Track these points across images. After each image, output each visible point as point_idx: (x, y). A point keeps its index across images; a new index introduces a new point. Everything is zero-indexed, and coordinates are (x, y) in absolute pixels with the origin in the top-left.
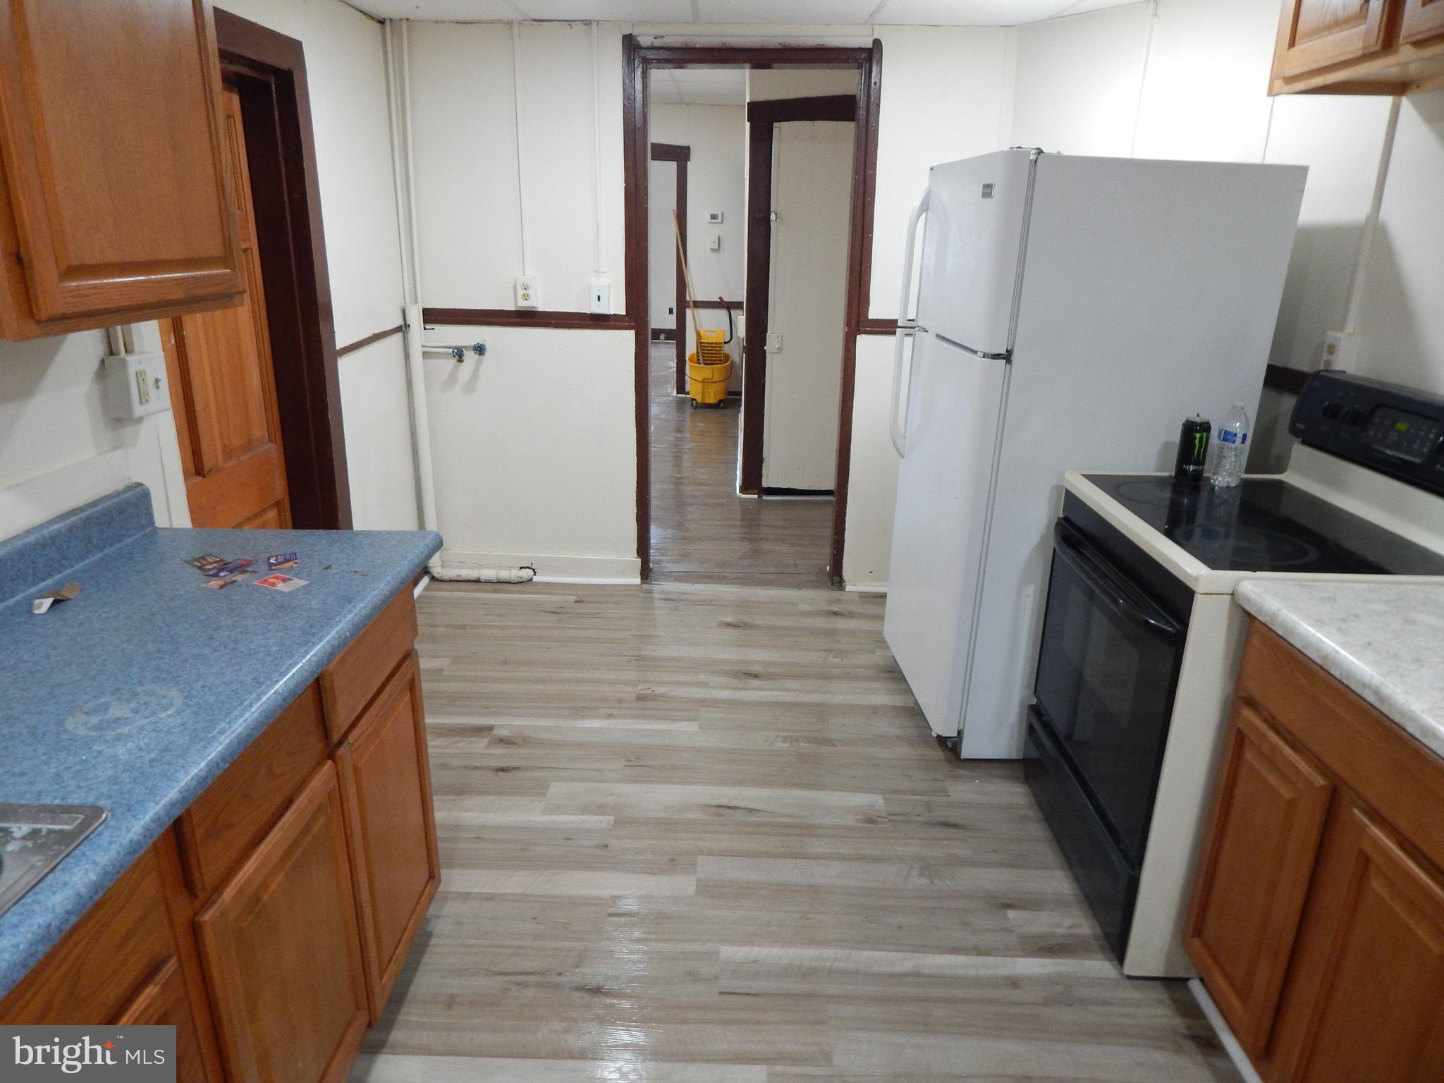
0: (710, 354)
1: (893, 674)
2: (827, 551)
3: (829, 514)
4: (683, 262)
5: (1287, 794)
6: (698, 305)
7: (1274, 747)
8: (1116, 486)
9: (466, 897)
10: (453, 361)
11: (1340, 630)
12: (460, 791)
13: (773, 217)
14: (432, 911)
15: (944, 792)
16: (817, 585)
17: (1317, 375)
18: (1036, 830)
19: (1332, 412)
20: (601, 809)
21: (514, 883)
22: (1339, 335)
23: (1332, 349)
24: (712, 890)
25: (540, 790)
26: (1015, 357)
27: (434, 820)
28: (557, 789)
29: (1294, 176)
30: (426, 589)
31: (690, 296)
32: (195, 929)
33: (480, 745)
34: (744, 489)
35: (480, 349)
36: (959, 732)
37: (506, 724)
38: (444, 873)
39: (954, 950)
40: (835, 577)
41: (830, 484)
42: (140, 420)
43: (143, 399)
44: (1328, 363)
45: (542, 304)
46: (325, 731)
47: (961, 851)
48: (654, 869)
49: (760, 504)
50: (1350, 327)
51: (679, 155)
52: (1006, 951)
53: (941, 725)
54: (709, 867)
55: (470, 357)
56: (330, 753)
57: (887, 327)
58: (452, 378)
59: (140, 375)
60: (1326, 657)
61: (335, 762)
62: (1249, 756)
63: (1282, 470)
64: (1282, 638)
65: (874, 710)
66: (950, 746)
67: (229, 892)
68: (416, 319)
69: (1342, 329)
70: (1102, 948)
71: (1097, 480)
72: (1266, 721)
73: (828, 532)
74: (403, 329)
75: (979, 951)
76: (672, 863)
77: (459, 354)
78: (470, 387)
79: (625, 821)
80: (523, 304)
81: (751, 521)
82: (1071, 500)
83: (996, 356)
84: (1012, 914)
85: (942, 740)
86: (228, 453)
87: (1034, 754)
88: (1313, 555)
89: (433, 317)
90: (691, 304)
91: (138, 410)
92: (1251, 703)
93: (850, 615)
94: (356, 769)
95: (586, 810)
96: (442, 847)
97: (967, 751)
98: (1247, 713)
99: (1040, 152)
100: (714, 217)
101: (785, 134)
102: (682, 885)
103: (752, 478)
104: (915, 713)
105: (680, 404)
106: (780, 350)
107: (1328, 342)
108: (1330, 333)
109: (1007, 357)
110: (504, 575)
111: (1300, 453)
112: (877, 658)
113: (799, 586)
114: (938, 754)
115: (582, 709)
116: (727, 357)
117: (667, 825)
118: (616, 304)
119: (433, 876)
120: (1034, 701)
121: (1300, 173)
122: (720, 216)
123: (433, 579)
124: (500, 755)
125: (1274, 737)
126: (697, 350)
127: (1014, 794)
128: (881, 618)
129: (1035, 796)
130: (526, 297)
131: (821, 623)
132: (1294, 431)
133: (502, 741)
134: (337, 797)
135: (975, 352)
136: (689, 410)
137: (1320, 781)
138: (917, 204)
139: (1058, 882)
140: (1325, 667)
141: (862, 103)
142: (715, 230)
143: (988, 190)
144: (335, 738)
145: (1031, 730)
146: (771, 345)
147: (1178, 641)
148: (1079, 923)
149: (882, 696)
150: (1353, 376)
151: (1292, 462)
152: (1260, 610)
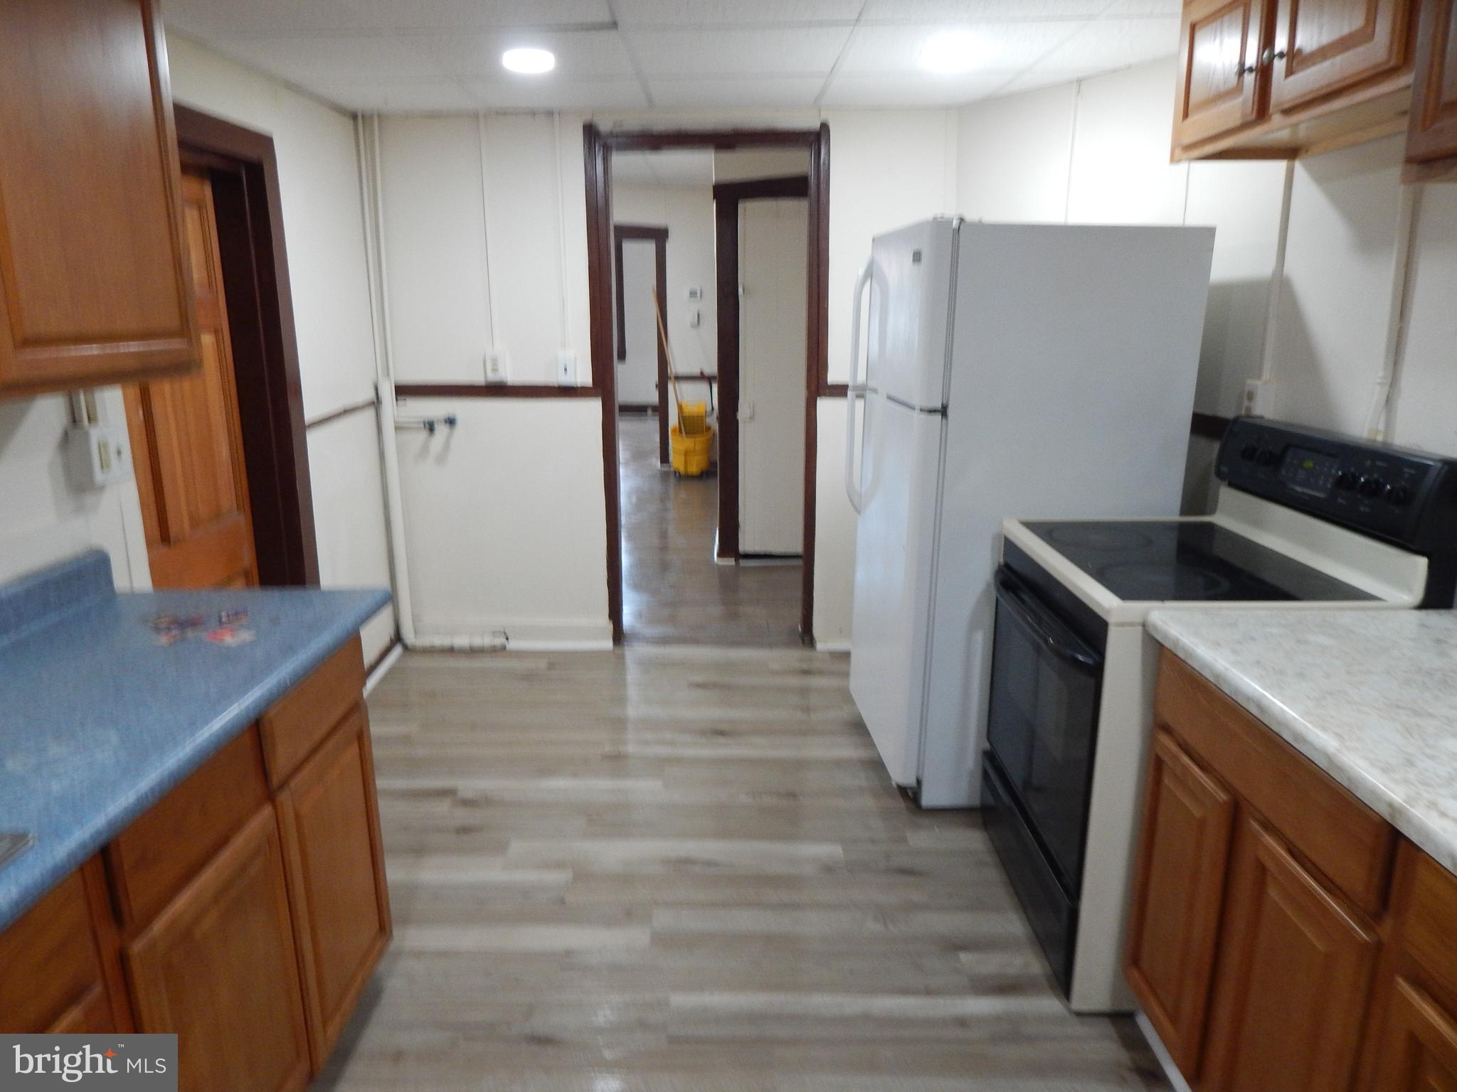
0: (691, 425)
1: (859, 728)
2: (798, 613)
3: (798, 577)
4: (664, 339)
5: (1197, 812)
6: (678, 378)
7: (1185, 768)
8: (1049, 532)
9: (419, 954)
10: (424, 434)
11: (1234, 652)
12: (419, 851)
13: (740, 290)
14: (382, 967)
15: (904, 840)
16: (790, 644)
17: (1236, 420)
18: (993, 874)
19: (1249, 454)
20: (560, 865)
21: (470, 939)
22: (1259, 383)
23: (1251, 396)
24: (666, 941)
25: (500, 848)
26: (950, 412)
27: (385, 880)
28: (517, 847)
29: (1203, 237)
30: (399, 660)
31: (671, 370)
32: (123, 959)
33: (442, 808)
34: (720, 555)
35: (451, 422)
36: (919, 782)
37: (468, 786)
38: (396, 932)
39: (905, 991)
40: (806, 636)
41: (797, 547)
42: (102, 488)
43: (104, 465)
44: (1248, 409)
45: (511, 376)
46: (265, 774)
47: (916, 896)
48: (609, 922)
49: (737, 570)
50: (1266, 375)
51: (659, 236)
52: (958, 991)
53: (900, 774)
54: (664, 919)
55: (441, 430)
56: (270, 796)
57: (840, 391)
58: (425, 449)
59: (103, 447)
60: (1217, 676)
61: (275, 807)
62: (1167, 781)
63: (1212, 512)
64: (1184, 661)
65: (839, 764)
66: (910, 795)
67: (159, 926)
68: (388, 393)
69: (1259, 377)
70: (1051, 987)
71: (1034, 527)
72: (1180, 746)
73: (798, 594)
74: (376, 403)
75: (929, 992)
76: (629, 915)
77: (430, 427)
78: (441, 458)
79: (583, 875)
80: (492, 377)
81: (728, 586)
82: (1010, 547)
83: (932, 411)
84: (965, 957)
85: (903, 790)
86: (195, 522)
87: (991, 800)
88: (1225, 585)
89: (403, 391)
90: (672, 378)
91: (99, 476)
92: (1167, 729)
93: (821, 673)
94: (298, 817)
95: (546, 865)
96: (395, 907)
97: (928, 799)
98: (1165, 739)
99: (962, 220)
100: (693, 294)
101: (751, 213)
102: (638, 936)
103: (729, 545)
104: (877, 765)
105: (664, 476)
106: (752, 418)
107: (1246, 390)
108: (1249, 382)
109: (944, 411)
110: (478, 641)
111: (1228, 496)
112: (844, 713)
113: (771, 646)
114: (900, 804)
115: (546, 768)
116: (709, 428)
117: (626, 879)
118: (583, 375)
119: (383, 929)
120: (987, 746)
121: (1209, 233)
122: (699, 294)
123: (406, 648)
124: (462, 816)
125: (1186, 760)
126: (679, 422)
127: (973, 840)
128: (846, 675)
129: (992, 840)
130: (495, 370)
131: (794, 681)
132: (1220, 475)
133: (466, 803)
134: (276, 840)
135: (913, 408)
136: (672, 480)
137: (1222, 796)
138: (861, 272)
139: (1013, 924)
140: (1218, 686)
141: (812, 181)
142: (695, 307)
143: (917, 257)
144: (275, 780)
145: (985, 775)
146: (743, 413)
147: (1096, 672)
148: (1029, 963)
149: (847, 750)
150: (1273, 421)
151: (1220, 505)
152: (1166, 636)
